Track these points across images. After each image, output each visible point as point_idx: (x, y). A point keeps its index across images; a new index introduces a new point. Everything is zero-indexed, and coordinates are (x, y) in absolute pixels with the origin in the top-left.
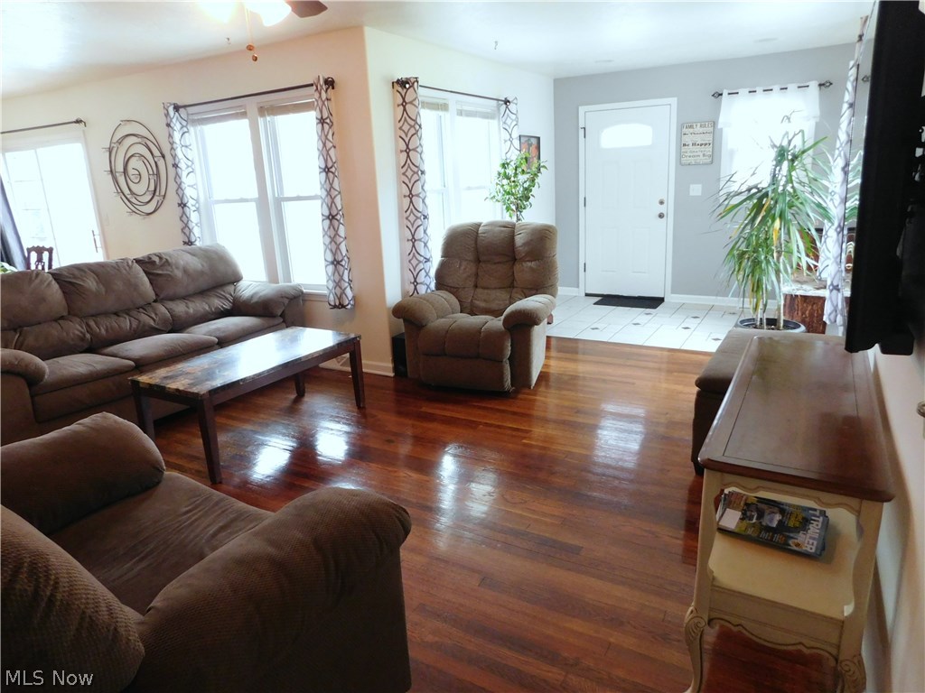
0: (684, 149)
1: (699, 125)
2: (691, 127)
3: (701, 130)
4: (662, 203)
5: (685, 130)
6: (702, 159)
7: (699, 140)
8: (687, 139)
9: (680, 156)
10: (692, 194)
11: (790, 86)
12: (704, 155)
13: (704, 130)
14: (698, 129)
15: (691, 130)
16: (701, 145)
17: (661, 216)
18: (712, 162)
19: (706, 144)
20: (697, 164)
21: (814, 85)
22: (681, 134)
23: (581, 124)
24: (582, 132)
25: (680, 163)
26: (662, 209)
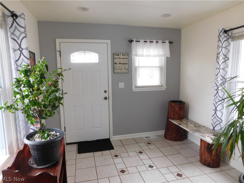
0: (115, 65)
1: (122, 54)
2: (118, 55)
3: (123, 57)
4: (105, 92)
5: (115, 56)
6: (124, 71)
7: (122, 61)
8: (116, 61)
9: (114, 69)
10: (120, 87)
11: (159, 41)
12: (125, 69)
13: (125, 57)
14: (121, 56)
15: (118, 57)
16: (123, 64)
17: (106, 98)
18: (128, 72)
19: (125, 64)
20: (122, 73)
21: (167, 42)
22: (113, 59)
23: (58, 49)
24: (58, 54)
25: (114, 72)
26: (106, 95)
